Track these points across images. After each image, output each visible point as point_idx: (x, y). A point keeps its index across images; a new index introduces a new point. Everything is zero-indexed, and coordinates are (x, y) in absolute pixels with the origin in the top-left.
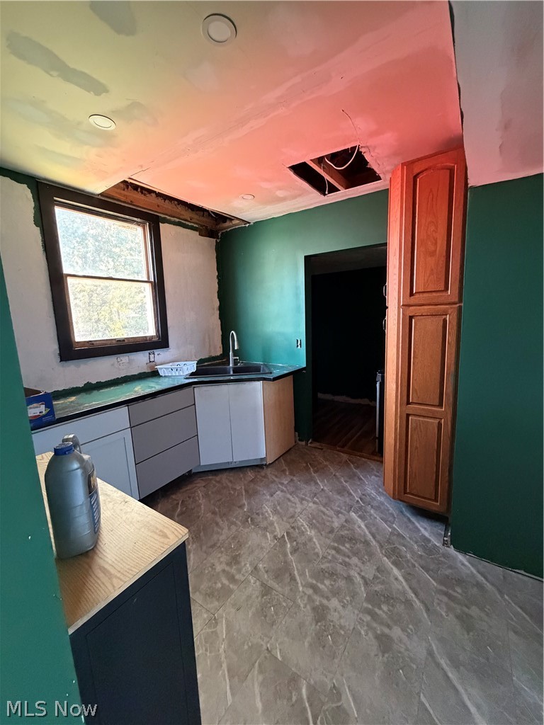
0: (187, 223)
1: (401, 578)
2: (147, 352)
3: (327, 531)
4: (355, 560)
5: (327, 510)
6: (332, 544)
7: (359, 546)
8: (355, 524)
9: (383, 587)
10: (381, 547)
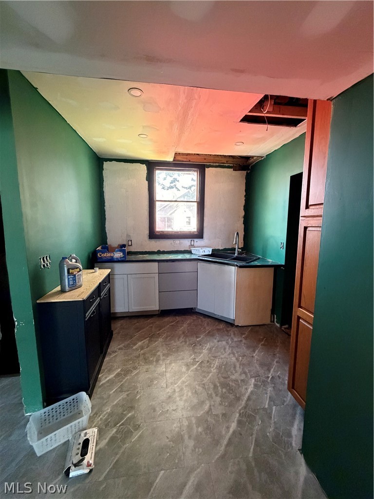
0: (224, 165)
1: (231, 430)
2: (190, 240)
3: (223, 376)
4: (218, 399)
5: (240, 367)
6: (217, 383)
7: (232, 397)
8: (246, 385)
9: (214, 422)
10: (245, 408)
